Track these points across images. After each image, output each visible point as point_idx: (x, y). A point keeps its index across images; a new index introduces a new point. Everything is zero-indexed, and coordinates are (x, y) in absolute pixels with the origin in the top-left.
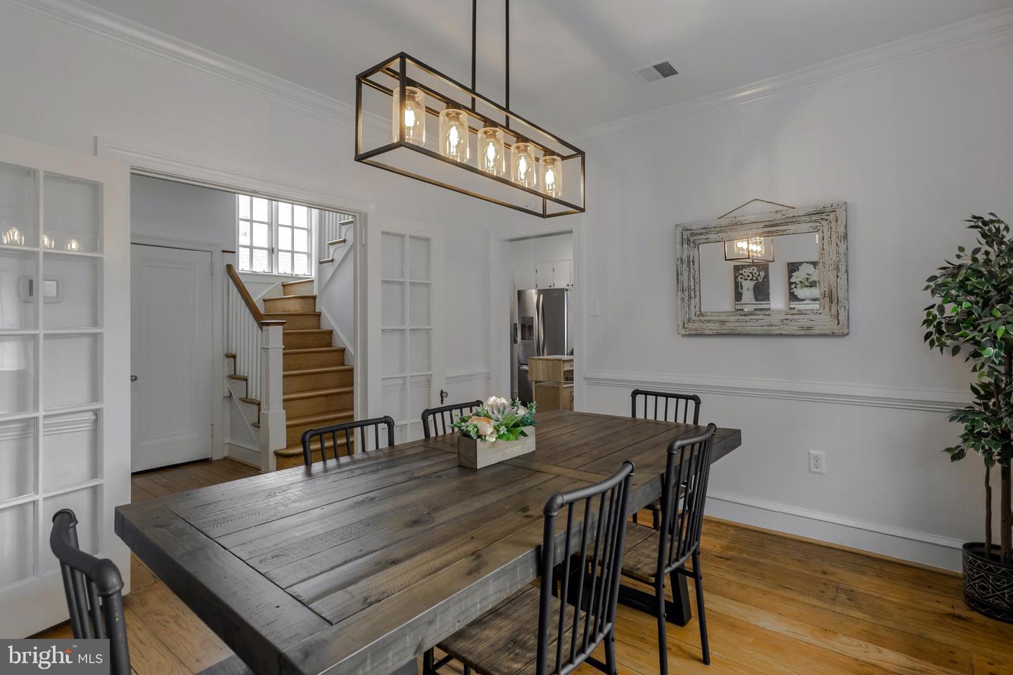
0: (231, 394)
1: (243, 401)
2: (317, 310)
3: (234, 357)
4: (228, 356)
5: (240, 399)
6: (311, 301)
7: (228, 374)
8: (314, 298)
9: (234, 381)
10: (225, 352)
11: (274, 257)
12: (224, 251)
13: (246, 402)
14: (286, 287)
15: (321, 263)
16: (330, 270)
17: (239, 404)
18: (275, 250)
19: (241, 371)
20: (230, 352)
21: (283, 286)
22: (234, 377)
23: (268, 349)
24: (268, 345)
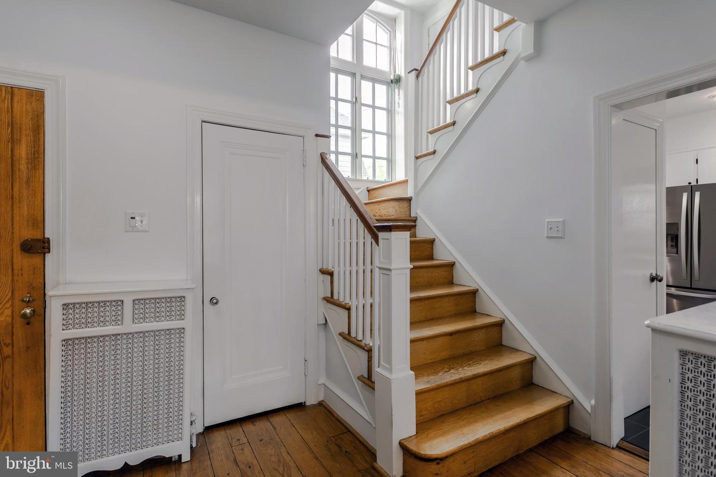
0: (326, 320)
1: (345, 338)
2: (413, 215)
3: (331, 274)
4: (323, 272)
5: (340, 334)
6: (405, 204)
7: (323, 296)
8: (409, 200)
9: (330, 305)
10: (320, 267)
11: (357, 161)
12: (317, 135)
13: (348, 340)
14: (372, 192)
15: (417, 158)
16: (429, 165)
17: (339, 340)
18: (359, 156)
19: (341, 295)
20: (325, 267)
21: (368, 191)
22: (330, 300)
23: (390, 270)
24: (390, 263)
